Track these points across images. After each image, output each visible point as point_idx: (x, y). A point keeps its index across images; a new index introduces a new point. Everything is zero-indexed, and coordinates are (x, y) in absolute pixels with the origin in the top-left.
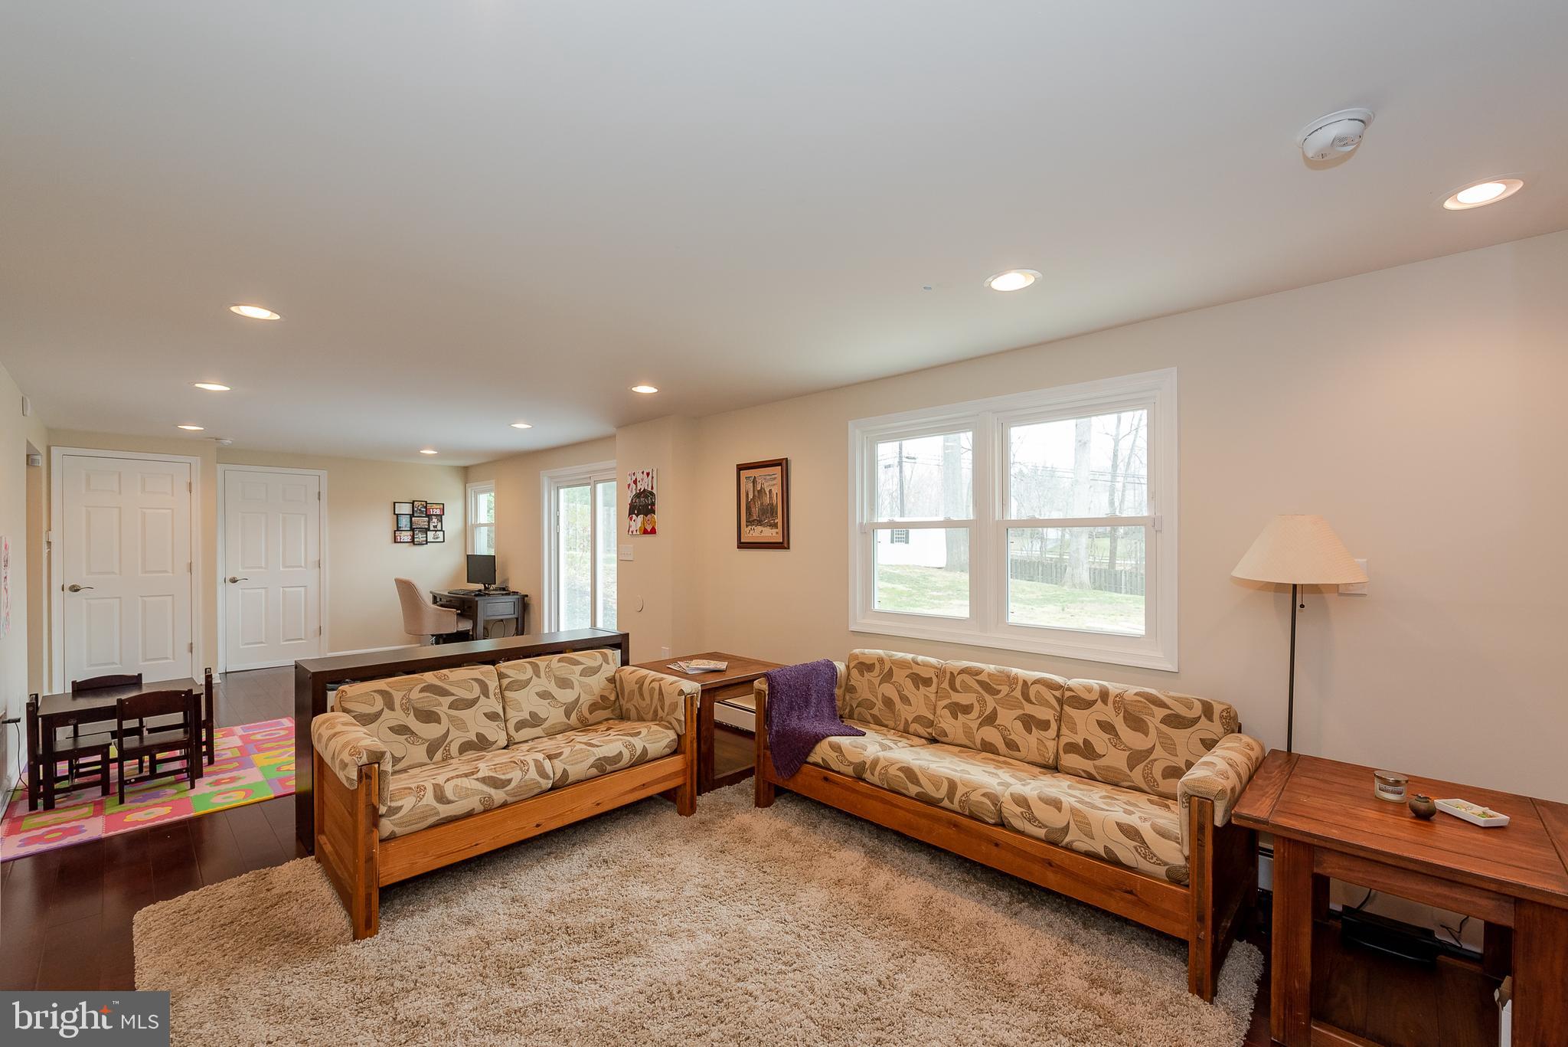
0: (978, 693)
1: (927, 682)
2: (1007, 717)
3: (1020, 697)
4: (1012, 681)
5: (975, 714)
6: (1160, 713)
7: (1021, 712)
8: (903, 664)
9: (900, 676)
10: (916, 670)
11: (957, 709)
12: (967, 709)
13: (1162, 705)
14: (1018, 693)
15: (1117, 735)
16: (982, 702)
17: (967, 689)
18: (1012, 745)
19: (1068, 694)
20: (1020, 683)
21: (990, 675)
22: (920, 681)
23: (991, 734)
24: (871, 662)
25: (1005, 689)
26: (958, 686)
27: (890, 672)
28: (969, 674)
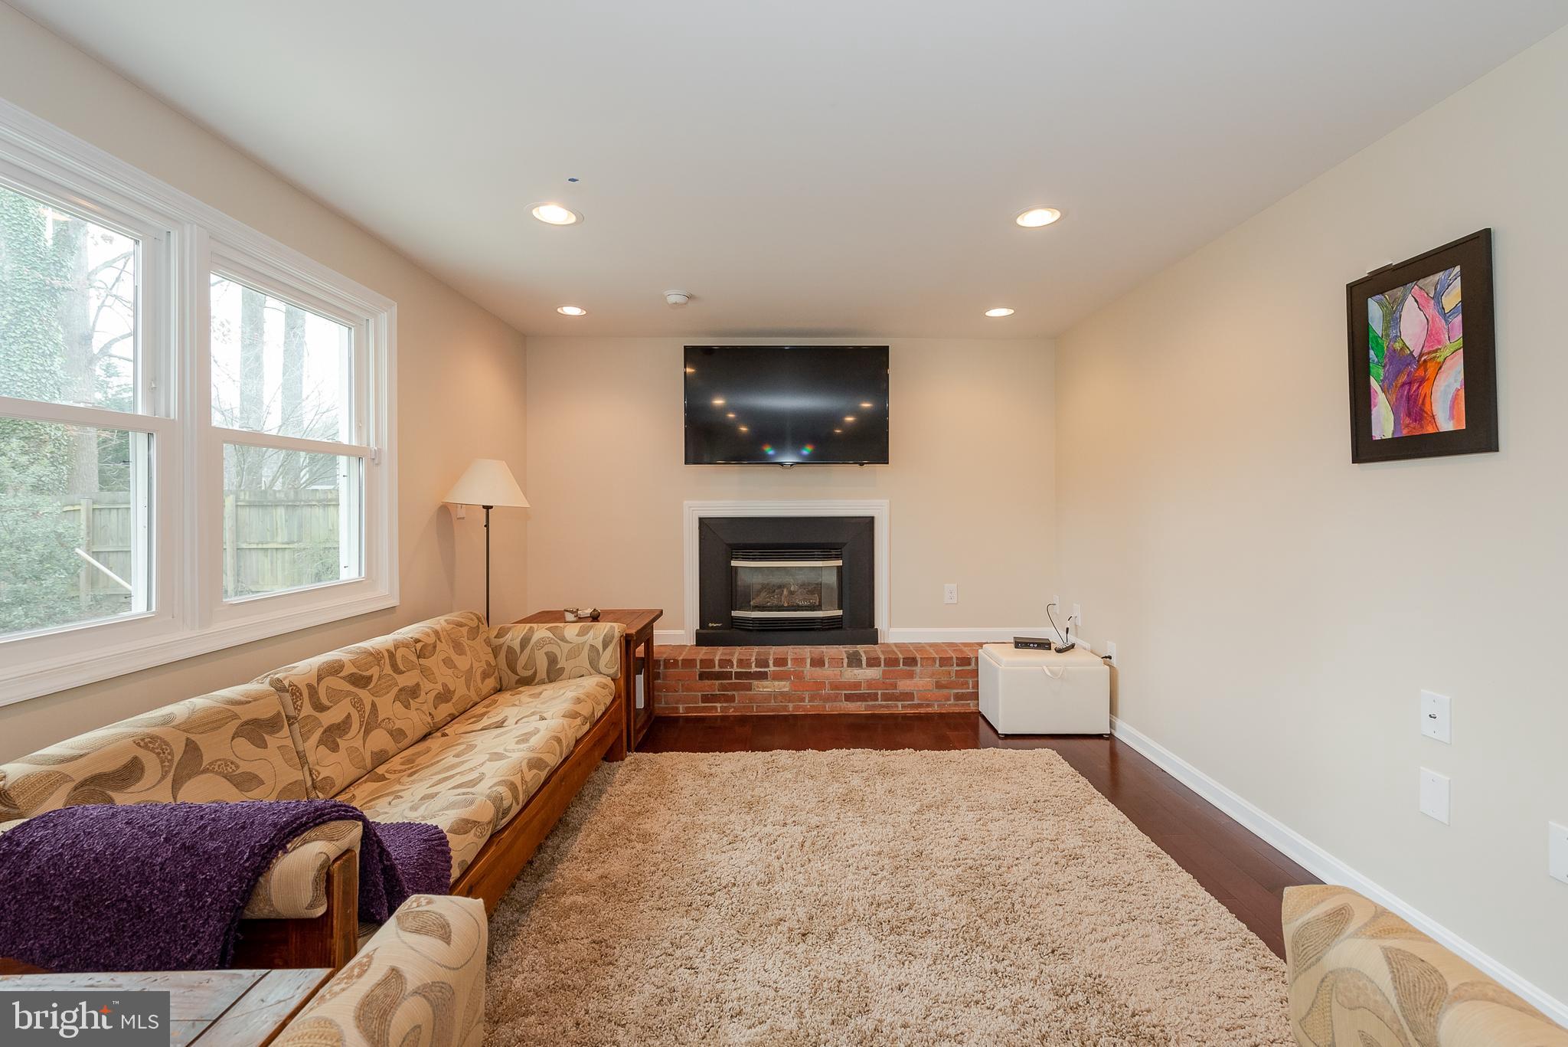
0: (348, 693)
1: (272, 725)
2: (388, 707)
3: (391, 672)
4: (376, 656)
5: (355, 726)
6: (465, 630)
7: (395, 690)
8: (211, 722)
9: (213, 748)
10: (246, 714)
11: (332, 736)
12: (342, 728)
13: (460, 625)
14: (388, 670)
15: (455, 667)
16: (358, 704)
17: (336, 696)
18: (397, 734)
19: (419, 646)
20: (386, 655)
21: (353, 662)
22: (256, 730)
23: (380, 739)
24: (127, 759)
25: (374, 671)
26: (325, 701)
27: (192, 748)
28: (331, 674)
